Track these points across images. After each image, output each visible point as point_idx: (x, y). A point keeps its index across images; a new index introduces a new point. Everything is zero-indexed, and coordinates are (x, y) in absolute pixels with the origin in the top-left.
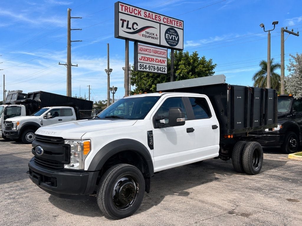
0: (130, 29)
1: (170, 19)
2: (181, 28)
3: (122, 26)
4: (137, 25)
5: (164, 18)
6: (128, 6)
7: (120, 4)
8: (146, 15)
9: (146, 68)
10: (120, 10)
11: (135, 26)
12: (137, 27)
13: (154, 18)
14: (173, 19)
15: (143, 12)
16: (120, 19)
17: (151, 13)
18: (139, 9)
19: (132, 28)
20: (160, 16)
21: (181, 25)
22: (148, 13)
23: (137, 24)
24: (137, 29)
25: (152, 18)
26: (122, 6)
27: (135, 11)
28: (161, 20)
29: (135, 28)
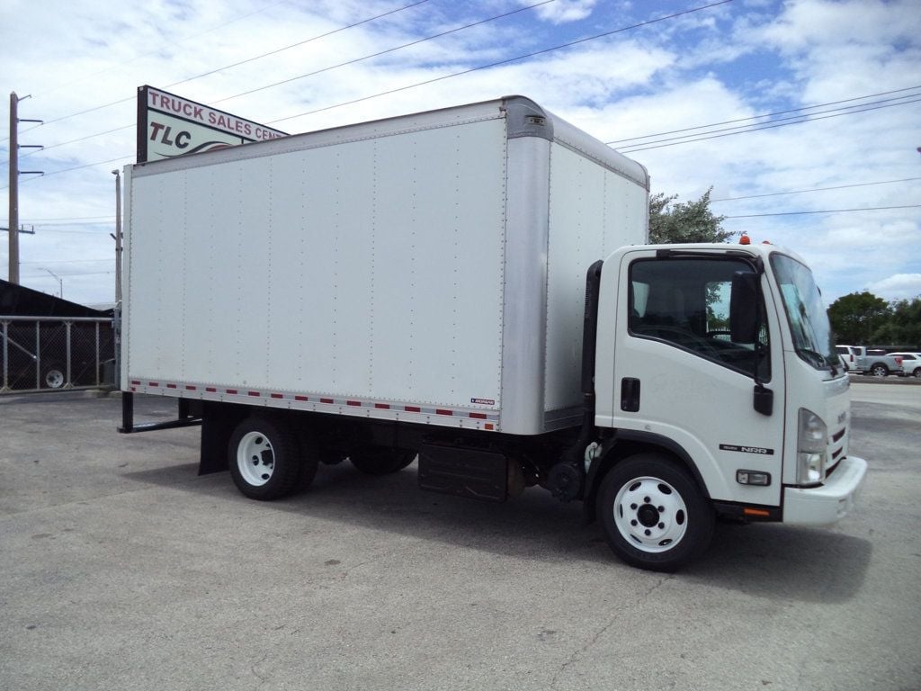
1: (270, 132)
3: (155, 138)
5: (258, 129)
6: (171, 98)
7: (150, 90)
8: (215, 120)
10: (150, 104)
11: (183, 140)
12: (187, 140)
13: (235, 127)
14: (276, 133)
16: (149, 124)
17: (226, 117)
18: (197, 106)
20: (251, 124)
22: (218, 115)
23: (188, 136)
24: (186, 145)
25: (229, 127)
26: (155, 95)
27: (188, 110)
28: (250, 132)
29: (182, 143)
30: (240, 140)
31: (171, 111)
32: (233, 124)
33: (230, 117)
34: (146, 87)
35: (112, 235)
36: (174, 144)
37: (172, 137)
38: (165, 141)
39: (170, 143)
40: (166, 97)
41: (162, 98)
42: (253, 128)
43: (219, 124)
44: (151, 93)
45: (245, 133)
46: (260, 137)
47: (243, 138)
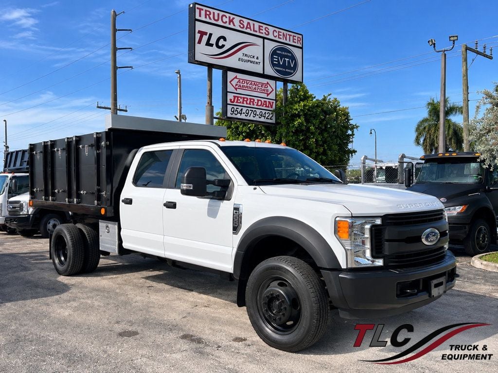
2: (299, 45)
5: (274, 30)
6: (212, 11)
7: (197, 6)
8: (243, 25)
9: (241, 114)
10: (197, 17)
11: (221, 42)
13: (258, 30)
14: (288, 33)
16: (197, 32)
17: (252, 23)
18: (230, 15)
20: (268, 27)
22: (246, 22)
23: (225, 39)
24: (223, 46)
25: (254, 30)
26: (201, 10)
27: (225, 19)
28: (268, 32)
29: (220, 44)
30: (262, 39)
31: (212, 21)
32: (257, 28)
33: (254, 22)
34: (195, 4)
35: (176, 117)
36: (214, 46)
37: (213, 41)
38: (208, 44)
39: (212, 45)
40: (209, 10)
41: (206, 11)
42: (271, 30)
43: (246, 29)
44: (198, 8)
45: (265, 33)
46: (276, 37)
47: (264, 38)
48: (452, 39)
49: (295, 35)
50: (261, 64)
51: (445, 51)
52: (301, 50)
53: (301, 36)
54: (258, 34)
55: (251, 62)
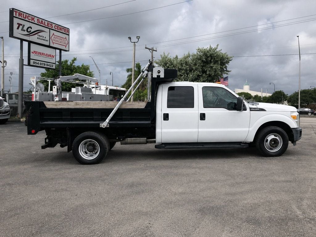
0: (24, 31)
1: (60, 27)
2: (67, 33)
3: (18, 28)
4: (31, 28)
5: (55, 26)
6: (22, 13)
7: (14, 10)
8: (39, 22)
9: (38, 64)
10: (14, 15)
12: (31, 30)
13: (47, 25)
14: (62, 27)
15: (36, 19)
16: (14, 22)
17: (43, 21)
18: (32, 16)
19: (26, 31)
20: (53, 24)
21: (68, 32)
22: (40, 20)
25: (45, 25)
26: (16, 12)
27: (29, 18)
29: (29, 30)
30: (49, 29)
31: (23, 18)
32: (46, 24)
33: (45, 21)
34: (13, 9)
40: (21, 13)
41: (19, 13)
42: (54, 25)
44: (15, 11)
45: (51, 27)
46: (56, 29)
47: (50, 29)
48: (138, 38)
49: (65, 28)
50: (49, 41)
51: (134, 42)
52: (68, 36)
53: (68, 29)
54: (47, 27)
55: (44, 40)
